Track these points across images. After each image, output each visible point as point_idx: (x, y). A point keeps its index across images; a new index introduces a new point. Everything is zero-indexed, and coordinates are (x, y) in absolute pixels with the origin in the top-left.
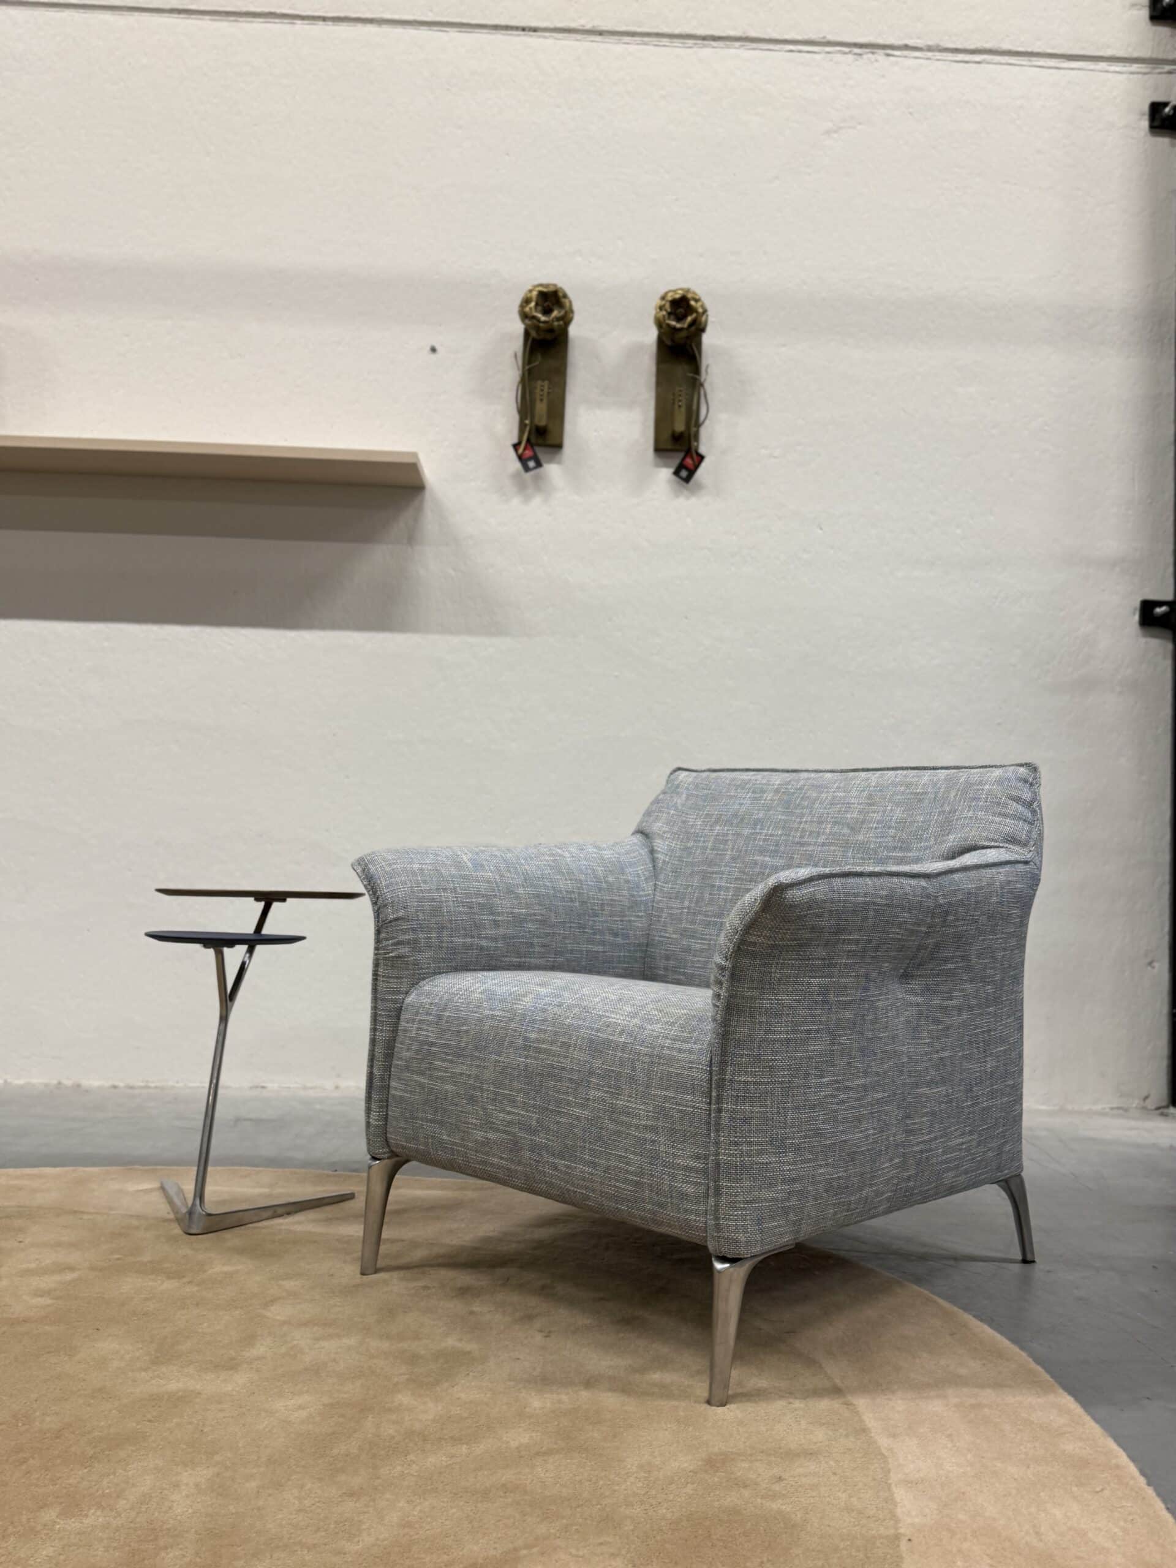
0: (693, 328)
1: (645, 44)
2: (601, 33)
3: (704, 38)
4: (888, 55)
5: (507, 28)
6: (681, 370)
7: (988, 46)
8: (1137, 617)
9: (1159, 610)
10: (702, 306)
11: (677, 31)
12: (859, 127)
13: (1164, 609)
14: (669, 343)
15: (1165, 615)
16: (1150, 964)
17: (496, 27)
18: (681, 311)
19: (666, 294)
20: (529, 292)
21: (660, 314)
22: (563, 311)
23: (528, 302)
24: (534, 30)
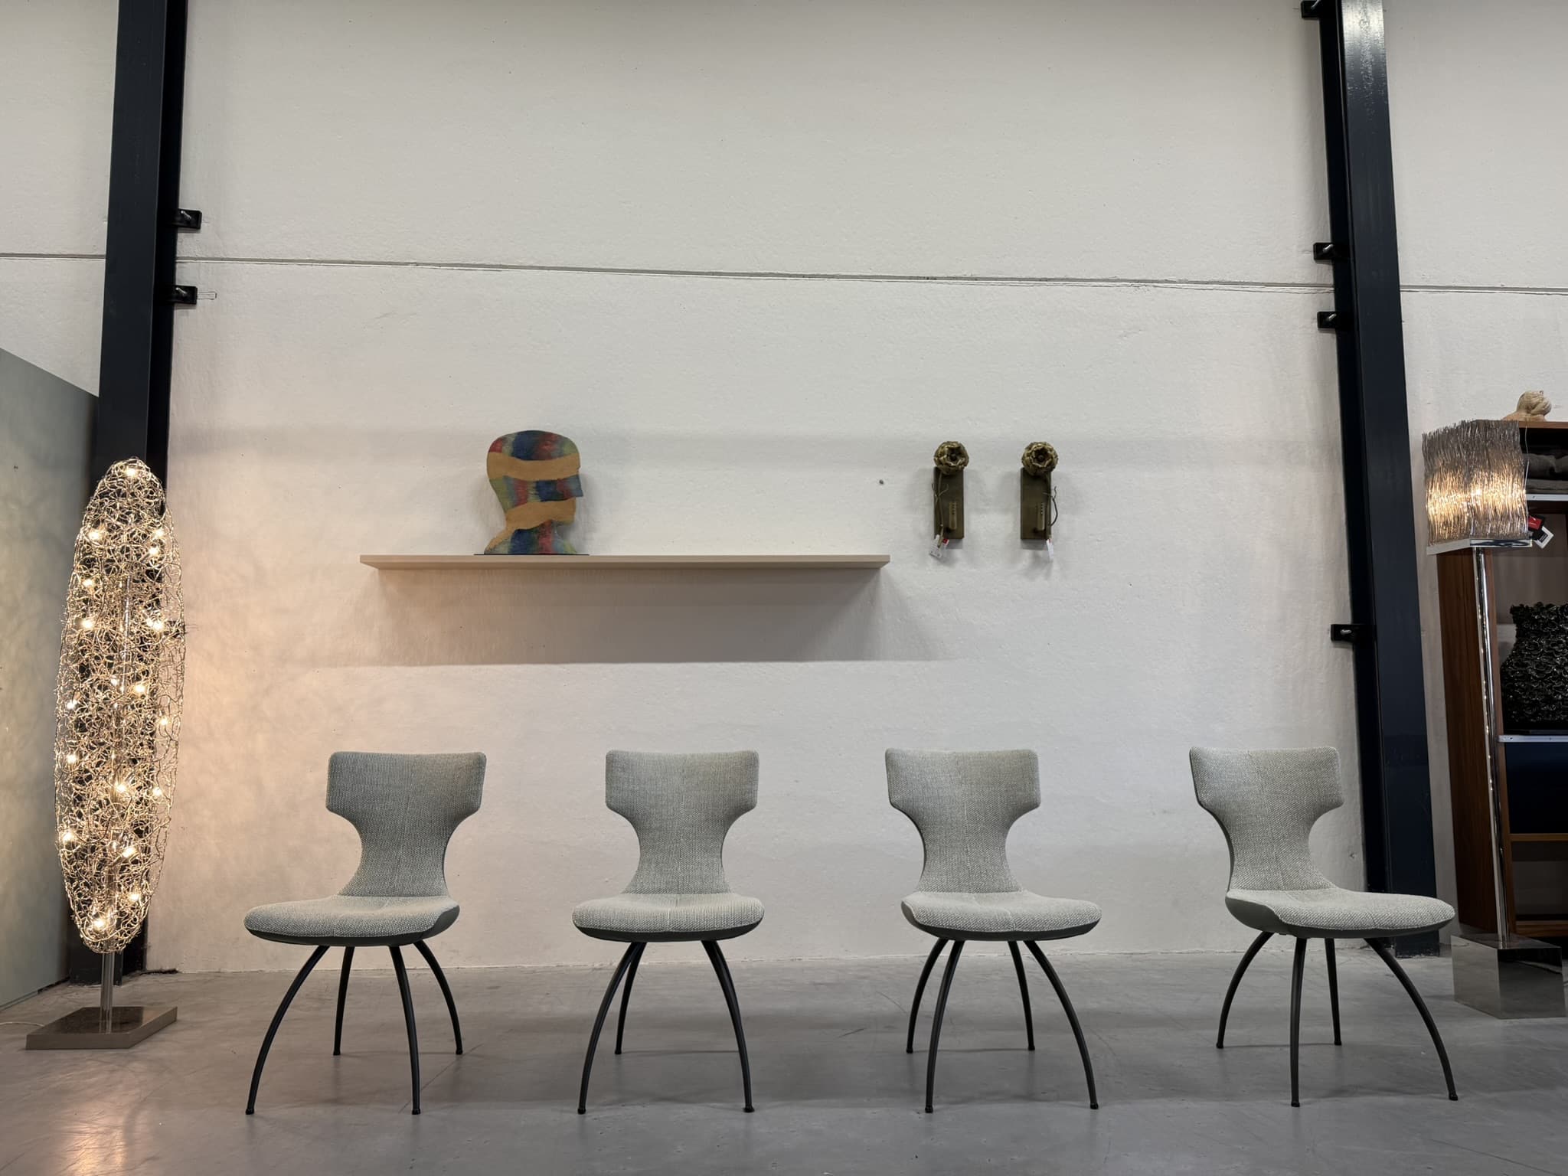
0: (1050, 467)
2: (977, 279)
4: (1155, 287)
5: (918, 278)
6: (1038, 490)
7: (1216, 279)
8: (1329, 636)
9: (1344, 631)
10: (1055, 453)
11: (1024, 277)
12: (1140, 332)
13: (1348, 631)
14: (1032, 474)
15: (1347, 635)
16: (1351, 855)
17: (911, 278)
18: (1041, 456)
19: (1032, 445)
20: (942, 447)
21: (1028, 458)
22: (964, 459)
23: (942, 454)
24: (935, 279)
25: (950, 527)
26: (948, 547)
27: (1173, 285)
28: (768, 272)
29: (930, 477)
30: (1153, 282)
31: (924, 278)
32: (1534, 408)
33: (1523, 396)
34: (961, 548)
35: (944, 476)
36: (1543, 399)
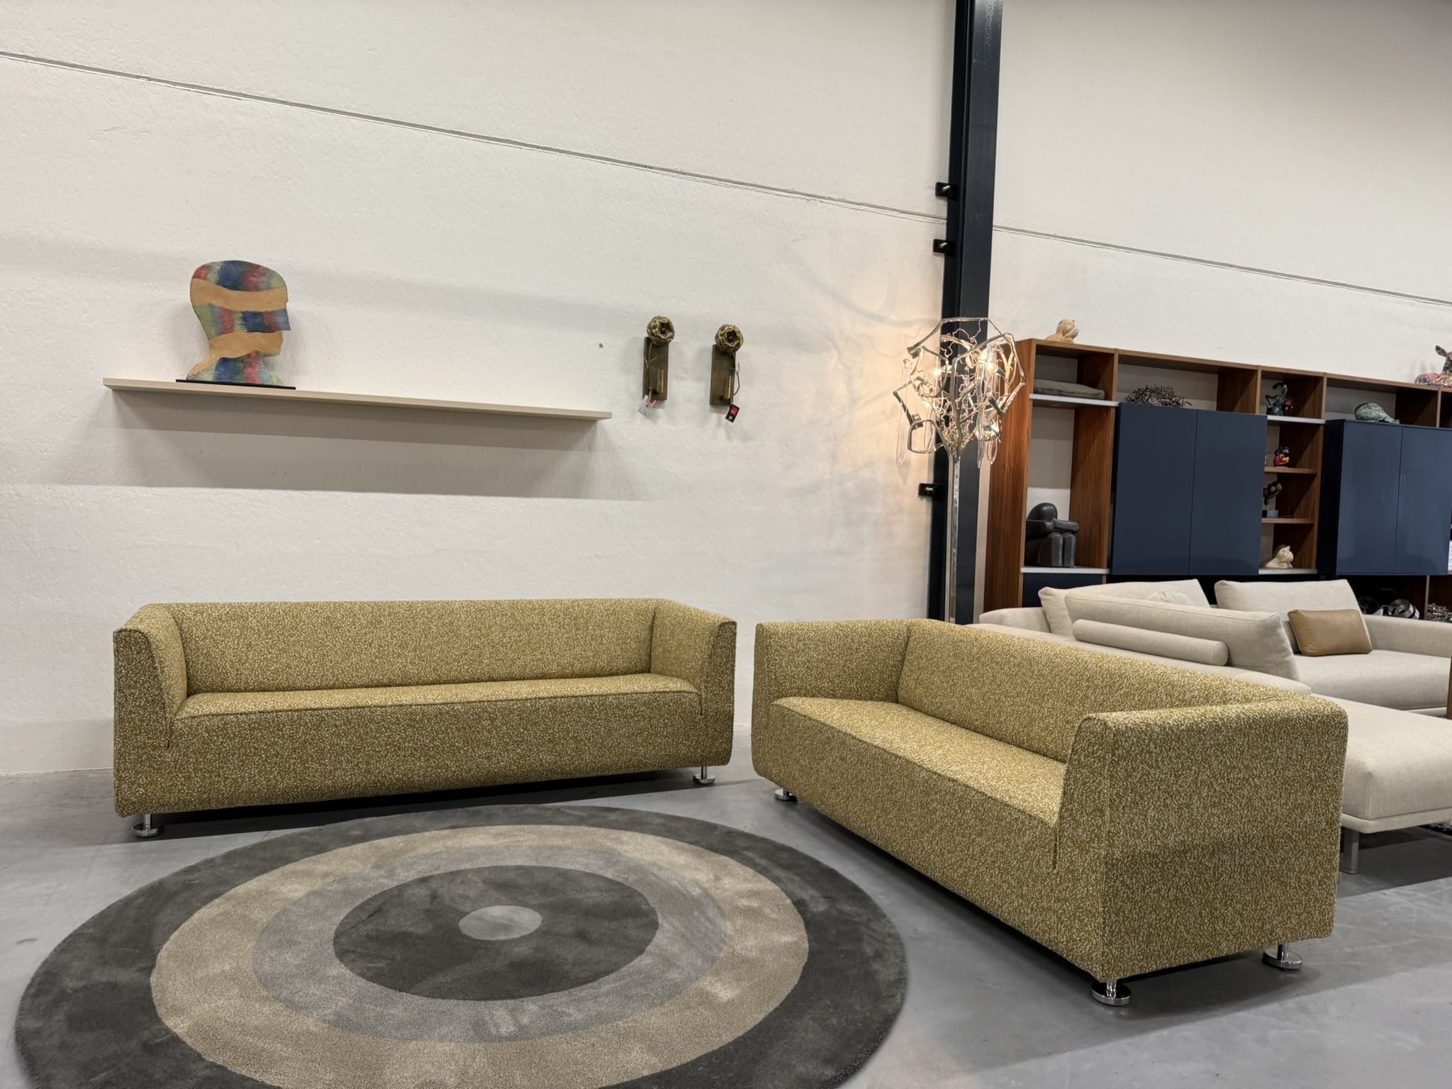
0: (737, 345)
1: (707, 182)
2: (685, 174)
3: (735, 183)
4: (821, 202)
6: (726, 363)
8: (917, 492)
9: (928, 489)
10: (741, 336)
11: (723, 178)
12: (808, 240)
13: (931, 489)
14: (721, 350)
15: (931, 492)
17: (631, 164)
19: (723, 326)
20: (654, 320)
21: (721, 338)
22: (672, 333)
23: (655, 327)
24: (651, 168)
25: (658, 390)
26: (654, 407)
27: (835, 202)
28: (506, 138)
29: (641, 345)
30: (820, 197)
31: (642, 166)
32: (1067, 332)
33: (1061, 322)
34: (663, 408)
35: (653, 344)
36: (1074, 327)
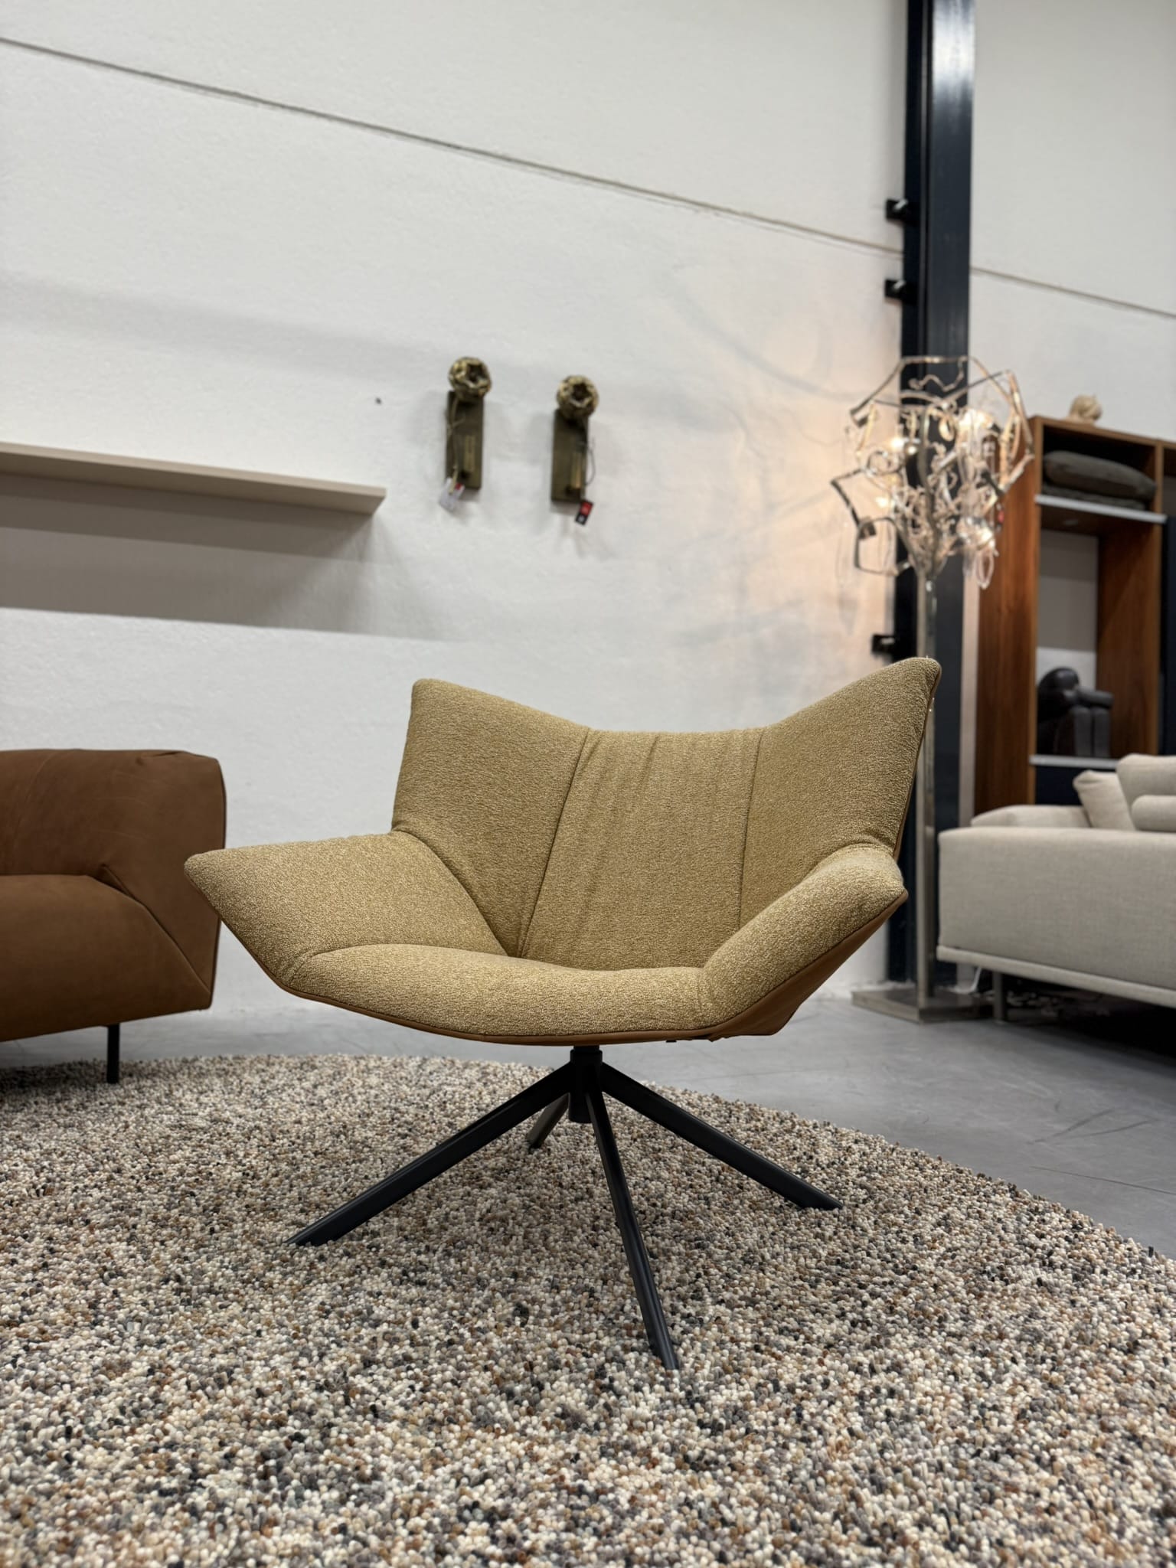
0: (588, 409)
1: (543, 174)
3: (587, 178)
4: (716, 214)
5: (438, 143)
6: (573, 439)
7: (784, 220)
10: (595, 393)
13: (888, 641)
14: (567, 416)
15: (891, 644)
17: (427, 140)
18: (580, 393)
19: (569, 378)
20: (459, 362)
21: (565, 396)
22: (487, 383)
23: (461, 374)
24: (459, 149)
25: (465, 470)
26: (462, 498)
27: (734, 217)
29: (442, 405)
31: (445, 144)
32: (1087, 411)
33: (1077, 398)
34: (477, 501)
35: (460, 403)
36: (1094, 404)
